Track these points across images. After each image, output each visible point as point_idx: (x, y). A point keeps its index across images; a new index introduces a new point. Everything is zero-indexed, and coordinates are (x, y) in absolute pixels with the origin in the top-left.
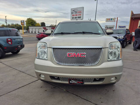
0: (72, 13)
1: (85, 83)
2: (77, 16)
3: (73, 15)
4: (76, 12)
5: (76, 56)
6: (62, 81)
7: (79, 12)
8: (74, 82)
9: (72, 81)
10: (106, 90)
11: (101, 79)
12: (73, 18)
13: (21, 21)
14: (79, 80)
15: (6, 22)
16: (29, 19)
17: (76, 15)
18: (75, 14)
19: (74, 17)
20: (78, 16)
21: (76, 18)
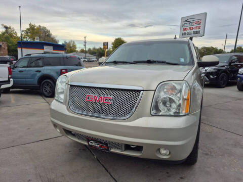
0: (183, 25)
1: (112, 150)
2: (192, 31)
3: (185, 30)
4: (190, 23)
5: (98, 101)
6: (79, 139)
7: (197, 23)
8: (94, 144)
9: (91, 143)
10: (168, 173)
11: (139, 148)
12: (184, 34)
13: (104, 43)
14: (101, 143)
15: (85, 46)
16: (119, 39)
17: (190, 29)
18: (188, 28)
19: (187, 32)
20: (194, 30)
21: (190, 33)
